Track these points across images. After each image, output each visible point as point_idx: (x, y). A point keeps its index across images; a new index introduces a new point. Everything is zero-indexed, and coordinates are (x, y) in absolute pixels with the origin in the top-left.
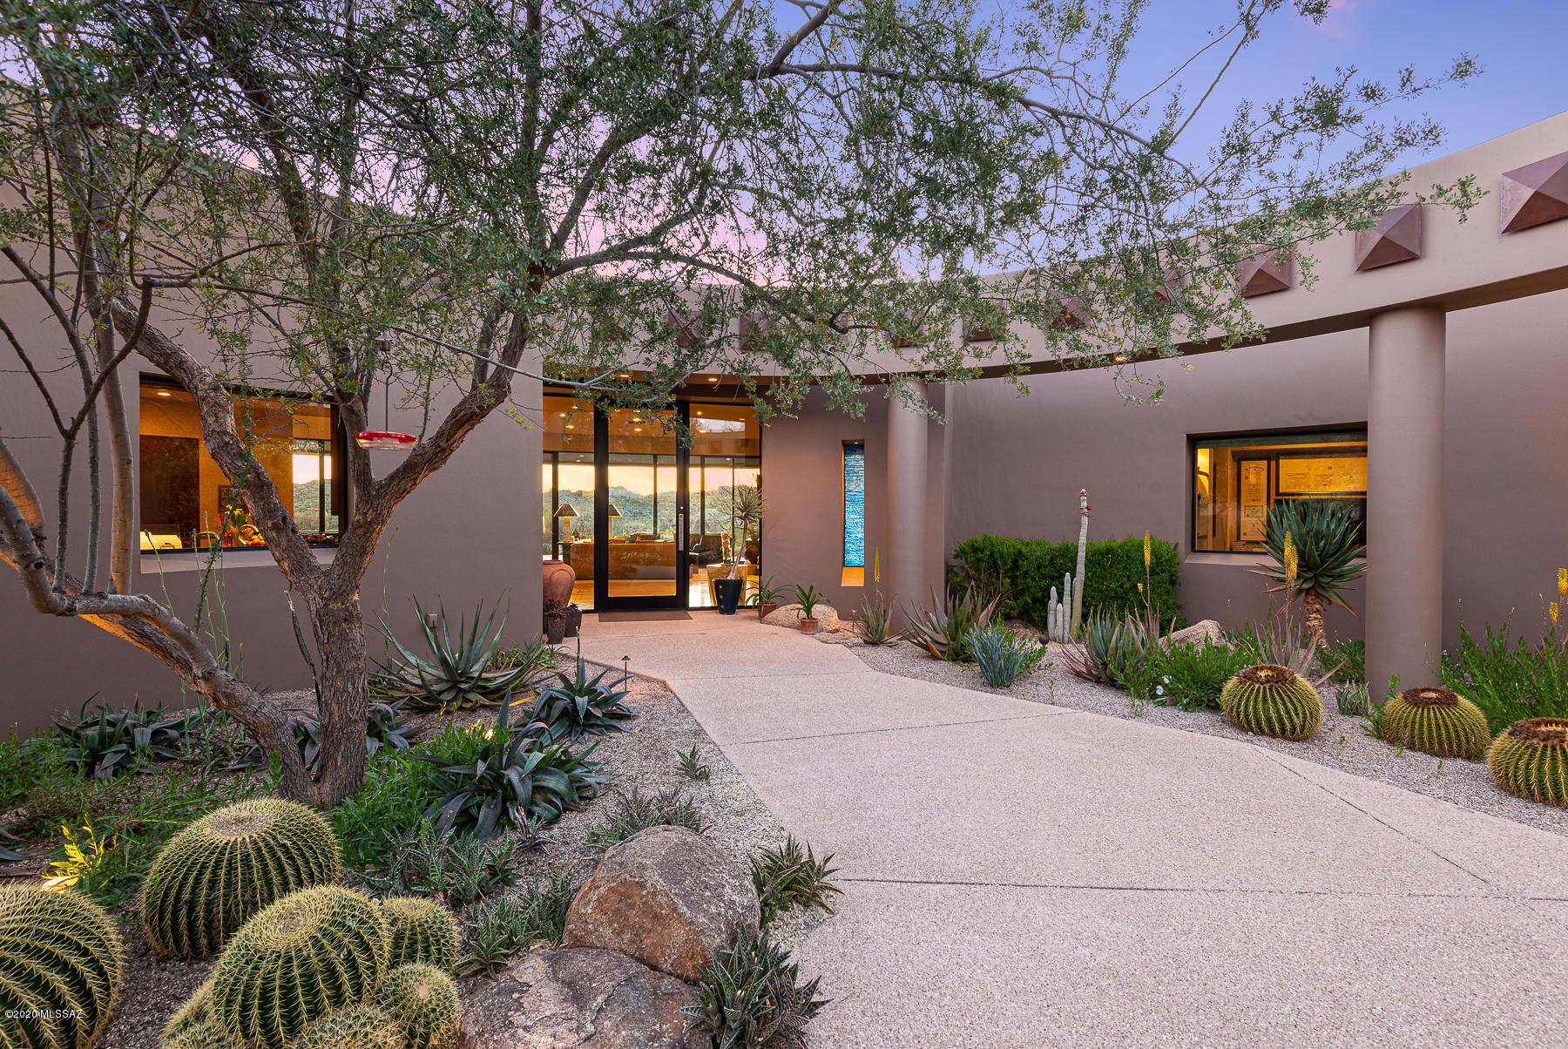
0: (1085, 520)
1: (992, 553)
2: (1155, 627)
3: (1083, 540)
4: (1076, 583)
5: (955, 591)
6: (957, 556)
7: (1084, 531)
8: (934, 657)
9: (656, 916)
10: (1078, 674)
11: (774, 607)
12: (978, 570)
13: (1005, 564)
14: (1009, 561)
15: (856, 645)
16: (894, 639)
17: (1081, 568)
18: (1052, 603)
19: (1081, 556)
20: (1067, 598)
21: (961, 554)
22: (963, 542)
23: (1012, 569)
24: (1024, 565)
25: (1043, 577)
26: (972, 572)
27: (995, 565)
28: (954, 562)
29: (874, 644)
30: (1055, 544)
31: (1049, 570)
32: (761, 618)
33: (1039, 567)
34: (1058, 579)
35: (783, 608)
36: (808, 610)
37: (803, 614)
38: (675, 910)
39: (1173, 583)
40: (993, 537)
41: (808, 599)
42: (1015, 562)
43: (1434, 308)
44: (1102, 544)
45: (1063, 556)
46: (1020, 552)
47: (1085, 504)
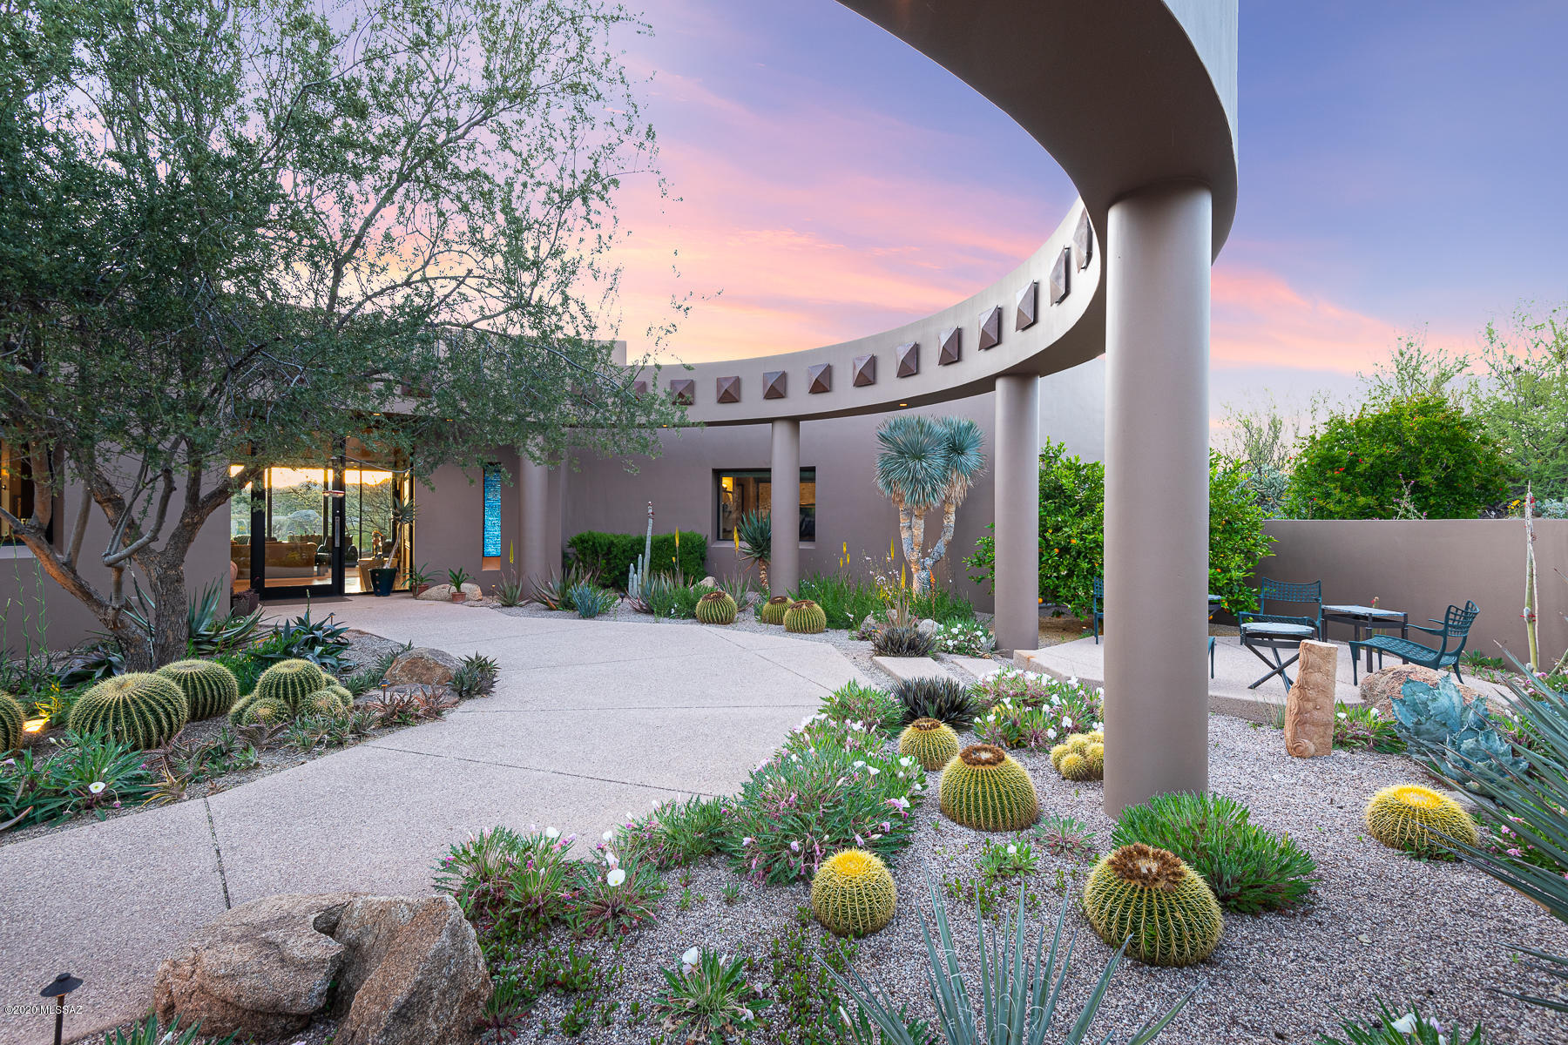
0: (651, 521)
1: (594, 543)
2: (681, 581)
3: (649, 533)
4: (645, 560)
5: (566, 567)
6: (570, 546)
7: (650, 528)
8: (551, 609)
9: (428, 669)
10: (637, 610)
11: (427, 588)
12: (584, 555)
13: (602, 550)
14: (605, 548)
15: (496, 607)
16: (522, 603)
17: (648, 551)
18: (631, 574)
19: (648, 543)
20: (640, 570)
21: (573, 544)
22: (574, 536)
23: (607, 554)
24: (615, 551)
25: (626, 558)
26: (580, 557)
27: (596, 551)
28: (570, 550)
29: (510, 606)
30: (635, 536)
31: (630, 554)
32: (415, 597)
33: (624, 551)
34: (634, 559)
35: (435, 588)
36: (458, 587)
37: (454, 589)
38: (437, 664)
39: (703, 559)
40: (596, 533)
41: (458, 578)
42: (609, 549)
43: (794, 421)
44: (662, 536)
45: (639, 544)
46: (612, 543)
47: (650, 511)
